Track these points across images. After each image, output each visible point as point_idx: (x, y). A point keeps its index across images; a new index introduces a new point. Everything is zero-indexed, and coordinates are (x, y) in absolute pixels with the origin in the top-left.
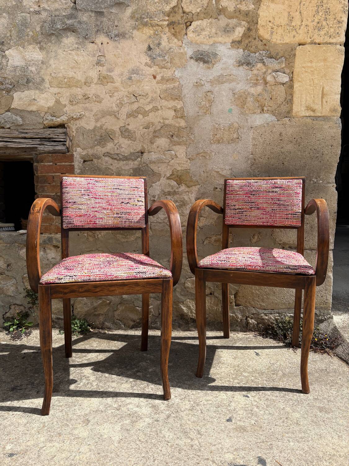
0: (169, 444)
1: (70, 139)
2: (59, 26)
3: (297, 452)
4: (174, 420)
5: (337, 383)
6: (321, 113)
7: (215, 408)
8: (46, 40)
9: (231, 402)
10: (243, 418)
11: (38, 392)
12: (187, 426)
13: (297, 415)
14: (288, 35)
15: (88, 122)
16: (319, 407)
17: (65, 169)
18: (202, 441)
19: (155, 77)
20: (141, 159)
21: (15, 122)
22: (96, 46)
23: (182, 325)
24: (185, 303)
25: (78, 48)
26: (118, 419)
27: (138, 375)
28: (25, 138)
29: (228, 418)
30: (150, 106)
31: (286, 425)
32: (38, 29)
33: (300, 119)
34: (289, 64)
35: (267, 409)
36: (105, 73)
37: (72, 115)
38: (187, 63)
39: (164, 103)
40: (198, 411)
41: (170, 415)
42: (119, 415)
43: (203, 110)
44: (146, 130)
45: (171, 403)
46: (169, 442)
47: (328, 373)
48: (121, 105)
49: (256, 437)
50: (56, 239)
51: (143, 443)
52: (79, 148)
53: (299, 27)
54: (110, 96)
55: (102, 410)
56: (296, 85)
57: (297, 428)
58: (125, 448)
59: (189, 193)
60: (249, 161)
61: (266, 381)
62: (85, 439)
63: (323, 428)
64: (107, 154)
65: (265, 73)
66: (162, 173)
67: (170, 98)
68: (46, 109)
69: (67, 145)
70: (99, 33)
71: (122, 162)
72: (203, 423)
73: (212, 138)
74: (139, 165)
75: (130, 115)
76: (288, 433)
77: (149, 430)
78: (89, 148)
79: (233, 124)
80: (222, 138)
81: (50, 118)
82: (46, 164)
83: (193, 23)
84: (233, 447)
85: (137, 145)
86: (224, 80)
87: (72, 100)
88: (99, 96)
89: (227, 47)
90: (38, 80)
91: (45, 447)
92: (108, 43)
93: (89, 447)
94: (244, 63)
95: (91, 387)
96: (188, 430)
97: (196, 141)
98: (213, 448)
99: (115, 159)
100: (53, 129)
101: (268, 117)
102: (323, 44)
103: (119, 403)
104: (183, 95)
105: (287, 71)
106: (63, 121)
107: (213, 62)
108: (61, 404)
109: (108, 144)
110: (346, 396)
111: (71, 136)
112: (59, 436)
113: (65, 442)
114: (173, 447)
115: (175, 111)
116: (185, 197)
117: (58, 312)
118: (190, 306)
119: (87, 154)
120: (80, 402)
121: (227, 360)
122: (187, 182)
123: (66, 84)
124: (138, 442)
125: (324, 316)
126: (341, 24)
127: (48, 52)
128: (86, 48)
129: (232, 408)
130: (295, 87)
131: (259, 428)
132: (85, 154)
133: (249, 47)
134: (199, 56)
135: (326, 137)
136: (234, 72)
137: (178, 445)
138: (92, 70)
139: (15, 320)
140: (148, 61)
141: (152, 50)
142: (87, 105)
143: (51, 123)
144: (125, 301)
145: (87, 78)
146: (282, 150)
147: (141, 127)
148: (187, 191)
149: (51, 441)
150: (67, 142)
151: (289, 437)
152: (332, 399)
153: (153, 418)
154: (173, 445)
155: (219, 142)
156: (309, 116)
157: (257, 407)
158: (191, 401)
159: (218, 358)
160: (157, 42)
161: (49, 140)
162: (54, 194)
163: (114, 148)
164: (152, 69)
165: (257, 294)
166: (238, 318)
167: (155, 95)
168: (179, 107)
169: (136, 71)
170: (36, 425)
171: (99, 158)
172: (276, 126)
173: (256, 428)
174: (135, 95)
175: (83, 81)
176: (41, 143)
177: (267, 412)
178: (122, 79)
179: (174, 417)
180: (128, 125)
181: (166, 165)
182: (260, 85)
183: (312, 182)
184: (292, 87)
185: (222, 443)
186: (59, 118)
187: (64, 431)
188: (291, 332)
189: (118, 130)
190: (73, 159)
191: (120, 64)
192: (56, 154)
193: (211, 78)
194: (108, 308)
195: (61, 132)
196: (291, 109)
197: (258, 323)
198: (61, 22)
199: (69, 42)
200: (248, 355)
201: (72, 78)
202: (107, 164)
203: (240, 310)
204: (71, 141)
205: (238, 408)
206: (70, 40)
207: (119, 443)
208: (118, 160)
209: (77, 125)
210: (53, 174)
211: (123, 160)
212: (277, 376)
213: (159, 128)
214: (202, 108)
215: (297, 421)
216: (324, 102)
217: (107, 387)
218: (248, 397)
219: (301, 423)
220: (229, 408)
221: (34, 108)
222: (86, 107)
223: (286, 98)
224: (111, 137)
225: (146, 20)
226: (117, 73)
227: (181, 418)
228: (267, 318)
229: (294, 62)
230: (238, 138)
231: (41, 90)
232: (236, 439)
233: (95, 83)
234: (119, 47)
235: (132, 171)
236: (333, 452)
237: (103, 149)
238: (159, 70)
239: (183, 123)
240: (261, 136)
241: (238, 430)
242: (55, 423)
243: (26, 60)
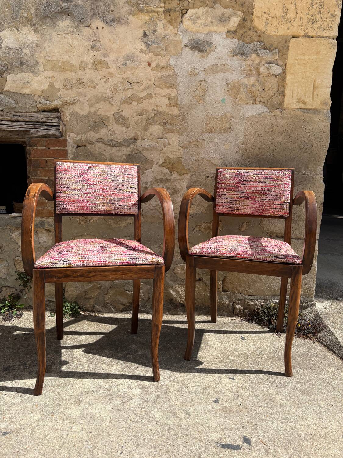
0: (158, 423)
1: (63, 124)
2: (54, 9)
3: (281, 432)
4: (163, 401)
5: (318, 367)
6: (312, 106)
7: (202, 390)
8: (41, 23)
9: (218, 384)
10: (229, 399)
11: (30, 373)
12: (176, 407)
13: (280, 397)
14: (283, 26)
15: (82, 108)
16: (301, 389)
17: (58, 154)
18: (190, 421)
19: (150, 64)
20: (134, 145)
21: (8, 104)
22: (91, 31)
23: (171, 309)
24: (174, 288)
25: (73, 32)
26: (109, 400)
27: (128, 358)
28: (18, 121)
29: (215, 399)
30: (144, 93)
31: (270, 406)
32: (33, 11)
33: (291, 111)
34: (282, 56)
35: (252, 391)
36: (99, 58)
37: (66, 100)
38: (182, 51)
39: (158, 90)
40: (186, 392)
41: (160, 396)
42: (110, 395)
43: (197, 99)
44: (140, 117)
45: (160, 385)
46: (158, 422)
47: (310, 357)
48: (115, 91)
49: (241, 417)
50: (48, 223)
51: (133, 423)
52: (73, 133)
53: (293, 19)
54: (105, 82)
55: (94, 391)
56: (289, 77)
57: (280, 410)
58: (116, 427)
59: (181, 181)
60: (241, 151)
61: (252, 364)
62: (77, 418)
63: (305, 410)
64: (100, 140)
65: (259, 64)
66: (154, 160)
67: (164, 86)
68: (40, 92)
69: (61, 130)
70: (94, 17)
71: (115, 148)
72: (191, 404)
73: (205, 127)
74: (132, 152)
75: (124, 101)
76: (271, 414)
77: (139, 410)
78: (83, 133)
79: (225, 114)
80: (214, 128)
81: (43, 101)
82: (39, 148)
83: (189, 11)
84: (219, 427)
85: (131, 132)
86: (218, 70)
87: (66, 84)
88: (94, 82)
89: (222, 37)
90: (32, 63)
91: (38, 426)
92: (103, 28)
93: (81, 426)
94: (239, 54)
95: (82, 369)
96: (177, 410)
97: (188, 129)
98: (201, 428)
99: (109, 145)
100: (46, 113)
101: (260, 108)
102: (317, 37)
103: (110, 384)
104: (177, 84)
105: (280, 63)
106: (57, 105)
107: (208, 51)
108: (53, 384)
109: (102, 130)
110: (327, 380)
111: (64, 121)
112: (52, 416)
113: (58, 421)
114: (163, 427)
115: (169, 99)
116: (176, 185)
117: (50, 294)
118: (179, 291)
119: (81, 139)
120: (72, 383)
121: (214, 343)
122: (179, 170)
123: (60, 67)
124: (128, 422)
125: (307, 303)
126: (334, 18)
127: (42, 35)
128: (81, 32)
129: (219, 390)
130: (287, 79)
131: (244, 409)
132: (79, 139)
133: (244, 37)
134: (194, 45)
135: (315, 130)
136: (229, 62)
137: (167, 425)
138: (87, 55)
139: (7, 302)
140: (143, 48)
141: (147, 37)
142: (81, 90)
143: (45, 107)
144: (115, 285)
145: (82, 62)
146: (273, 141)
147: (135, 114)
148: (179, 179)
149: (44, 420)
150: (61, 127)
151: (273, 418)
152: (314, 382)
153: (143, 399)
154: (162, 424)
155: (211, 132)
156: (300, 109)
157: (243, 389)
158: (179, 383)
159: (205, 342)
160: (153, 28)
161: (43, 124)
162: (48, 178)
163: (107, 135)
164: (147, 56)
165: (244, 281)
166: (225, 303)
167: (149, 83)
168: (173, 95)
169: (130, 57)
170: (29, 404)
171: (92, 143)
172: (267, 117)
173: (241, 409)
174: (130, 82)
175: (77, 65)
176: (35, 127)
177: (252, 394)
178: (117, 65)
179: (163, 398)
180: (122, 111)
181: (158, 152)
182: (254, 76)
183: (300, 173)
184: (284, 79)
185: (209, 423)
186: (52, 102)
187: (57, 411)
188: (275, 317)
189: (112, 116)
190: (66, 144)
191: (115, 50)
192: (50, 138)
193: (206, 67)
194: (99, 291)
195: (55, 117)
196: (283, 101)
197: (244, 308)
198: (56, 4)
199: (64, 25)
200: (234, 339)
201: (66, 61)
202: (100, 150)
203: (227, 296)
204: (65, 126)
205: (225, 389)
206: (65, 23)
207: (110, 422)
208: (111, 146)
209: (71, 110)
210: (46, 159)
211: (116, 147)
212: (262, 360)
213: (153, 115)
214: (196, 97)
215: (281, 402)
216: (315, 95)
217: (98, 368)
218: (234, 379)
219: (285, 405)
220: (216, 390)
221: (27, 91)
222: (80, 92)
223: (278, 90)
224: (105, 123)
225: (142, 6)
226: (111, 58)
227: (170, 399)
228: (253, 303)
229: (287, 54)
230: (230, 128)
231: (35, 73)
232: (222, 419)
233: (89, 68)
234: (115, 32)
235: (125, 158)
236: (314, 432)
237: (96, 135)
238: (154, 58)
239: (176, 112)
240: (252, 127)
241: (225, 410)
242: (48, 403)
243: (20, 42)
